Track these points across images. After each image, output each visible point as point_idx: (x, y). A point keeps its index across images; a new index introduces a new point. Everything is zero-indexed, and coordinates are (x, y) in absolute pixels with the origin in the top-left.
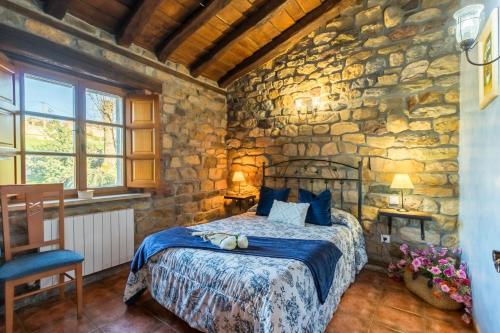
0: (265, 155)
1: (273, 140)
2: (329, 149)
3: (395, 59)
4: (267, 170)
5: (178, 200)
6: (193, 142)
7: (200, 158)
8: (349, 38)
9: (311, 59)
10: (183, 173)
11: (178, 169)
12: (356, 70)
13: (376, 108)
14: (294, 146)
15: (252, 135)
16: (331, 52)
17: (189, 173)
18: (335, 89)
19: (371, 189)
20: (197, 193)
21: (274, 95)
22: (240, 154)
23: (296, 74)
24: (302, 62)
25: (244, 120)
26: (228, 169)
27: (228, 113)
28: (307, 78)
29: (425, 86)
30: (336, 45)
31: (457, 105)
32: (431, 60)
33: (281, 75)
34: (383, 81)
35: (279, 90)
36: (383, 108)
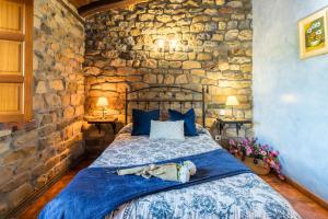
0: (126, 82)
1: (134, 70)
2: (181, 79)
3: (221, 25)
4: (129, 95)
5: (42, 133)
6: (58, 66)
7: (64, 84)
8: (195, 5)
9: (168, 11)
10: (49, 100)
11: (43, 95)
12: (199, 27)
13: (211, 54)
14: (155, 76)
15: (113, 64)
16: (183, 10)
17: (55, 99)
18: (185, 37)
19: (209, 107)
20: (61, 121)
21: (135, 33)
22: (99, 81)
23: (155, 21)
24: (161, 13)
25: (104, 50)
26: (85, 94)
27: (86, 42)
28: (164, 25)
29: (237, 44)
30: (185, 7)
31: (250, 57)
32: (240, 30)
33: (143, 18)
34: (216, 37)
35: (141, 30)
36: (216, 54)
